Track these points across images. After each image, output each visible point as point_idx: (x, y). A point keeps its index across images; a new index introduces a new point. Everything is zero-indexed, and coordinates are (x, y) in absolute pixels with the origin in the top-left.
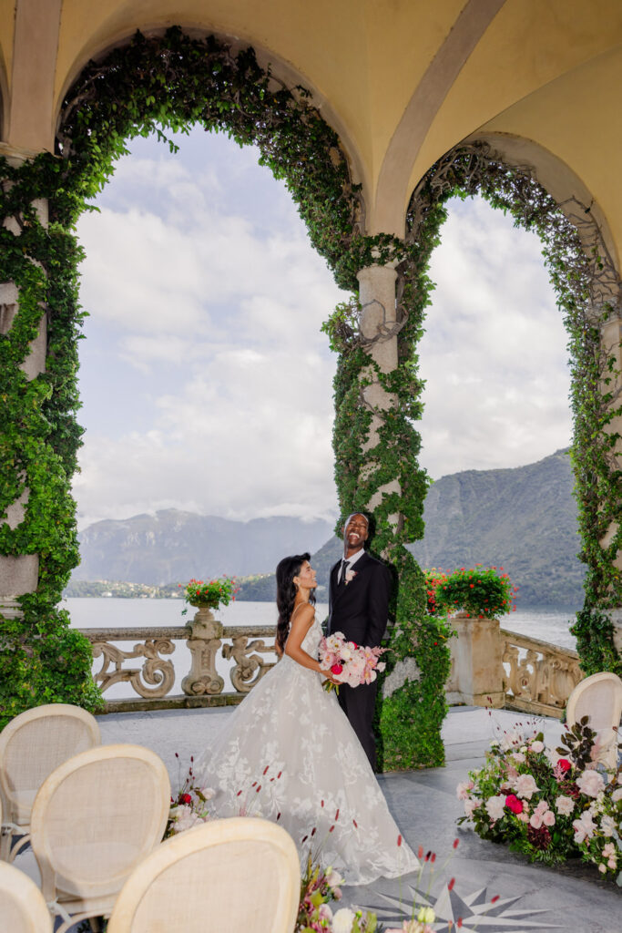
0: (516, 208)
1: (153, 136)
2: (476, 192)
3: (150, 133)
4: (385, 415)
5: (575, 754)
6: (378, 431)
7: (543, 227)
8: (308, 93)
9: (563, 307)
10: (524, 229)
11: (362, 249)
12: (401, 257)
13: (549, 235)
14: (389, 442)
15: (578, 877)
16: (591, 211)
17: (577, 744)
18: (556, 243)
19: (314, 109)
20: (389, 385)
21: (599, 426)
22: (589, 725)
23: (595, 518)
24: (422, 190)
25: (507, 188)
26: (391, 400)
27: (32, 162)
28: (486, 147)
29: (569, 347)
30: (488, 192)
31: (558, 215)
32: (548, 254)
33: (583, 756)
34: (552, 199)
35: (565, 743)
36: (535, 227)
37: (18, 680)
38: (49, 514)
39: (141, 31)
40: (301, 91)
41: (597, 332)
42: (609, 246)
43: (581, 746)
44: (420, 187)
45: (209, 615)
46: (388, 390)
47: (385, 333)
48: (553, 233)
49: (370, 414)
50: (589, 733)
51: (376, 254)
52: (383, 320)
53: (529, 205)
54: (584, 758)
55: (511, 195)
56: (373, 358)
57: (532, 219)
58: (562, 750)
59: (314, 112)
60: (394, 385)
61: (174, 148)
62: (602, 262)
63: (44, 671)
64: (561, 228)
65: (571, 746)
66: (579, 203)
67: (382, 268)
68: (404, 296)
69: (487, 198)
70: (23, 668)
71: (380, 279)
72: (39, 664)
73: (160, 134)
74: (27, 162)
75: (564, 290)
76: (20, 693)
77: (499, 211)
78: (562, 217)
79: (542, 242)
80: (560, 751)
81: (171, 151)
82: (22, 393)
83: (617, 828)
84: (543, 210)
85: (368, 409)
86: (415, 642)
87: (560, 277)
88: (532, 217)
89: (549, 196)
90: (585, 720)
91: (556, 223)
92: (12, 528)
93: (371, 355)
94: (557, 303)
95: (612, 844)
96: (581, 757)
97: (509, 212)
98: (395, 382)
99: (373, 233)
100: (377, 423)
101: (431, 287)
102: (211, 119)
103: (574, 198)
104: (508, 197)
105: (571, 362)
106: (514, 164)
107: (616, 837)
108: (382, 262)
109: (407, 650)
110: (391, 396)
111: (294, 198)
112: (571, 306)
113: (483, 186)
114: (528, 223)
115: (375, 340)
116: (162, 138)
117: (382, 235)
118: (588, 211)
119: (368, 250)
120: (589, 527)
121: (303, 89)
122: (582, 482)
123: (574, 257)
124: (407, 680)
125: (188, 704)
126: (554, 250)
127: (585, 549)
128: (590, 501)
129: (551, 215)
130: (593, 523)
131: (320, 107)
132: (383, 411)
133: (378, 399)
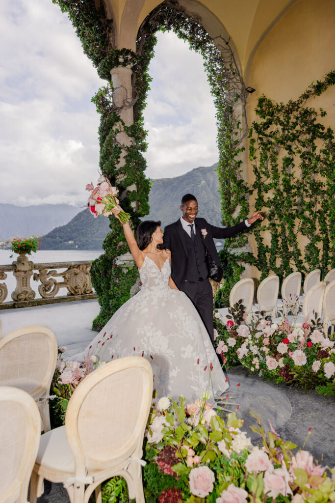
0: (191, 39)
2: (170, 29)
4: (128, 149)
5: (235, 318)
6: (124, 158)
7: (203, 50)
9: (214, 94)
10: (195, 51)
11: (114, 57)
12: (134, 63)
13: (207, 55)
14: (130, 163)
15: (239, 375)
16: (229, 44)
17: (236, 313)
18: (210, 59)
20: (130, 133)
21: (232, 157)
22: (242, 304)
23: (229, 203)
24: (144, 26)
25: (186, 28)
26: (131, 141)
28: (177, 4)
29: (216, 115)
30: (177, 29)
31: (212, 45)
32: (207, 65)
33: (240, 318)
34: (208, 36)
35: (230, 313)
36: (200, 50)
41: (231, 108)
42: (237, 63)
43: (238, 313)
44: (144, 24)
45: (26, 258)
46: (129, 136)
47: (127, 104)
48: (209, 54)
49: (120, 148)
50: (242, 307)
51: (121, 60)
52: (126, 96)
53: (197, 38)
54: (240, 319)
55: (188, 32)
56: (121, 118)
57: (199, 46)
58: (229, 316)
60: (132, 133)
62: (234, 71)
64: (213, 52)
65: (233, 314)
66: (223, 39)
67: (125, 68)
68: (136, 84)
69: (176, 32)
71: (123, 74)
75: (214, 85)
77: (182, 40)
78: (213, 46)
79: (204, 58)
80: (228, 317)
83: (259, 350)
84: (204, 41)
85: (119, 146)
87: (213, 78)
88: (199, 45)
89: (207, 34)
90: (241, 301)
91: (210, 48)
93: (119, 116)
94: (211, 92)
95: (257, 358)
96: (238, 319)
97: (187, 41)
98: (133, 131)
99: (120, 48)
100: (124, 153)
101: (150, 80)
103: (220, 36)
104: (187, 33)
105: (218, 124)
106: (191, 15)
107: (259, 354)
108: (124, 64)
110: (131, 139)
111: (73, 24)
112: (218, 94)
113: (174, 26)
114: (197, 48)
115: (122, 108)
117: (124, 49)
118: (227, 43)
119: (117, 58)
120: (226, 208)
122: (223, 185)
123: (219, 68)
125: (16, 306)
126: (209, 63)
127: (224, 219)
128: (227, 195)
129: (208, 45)
130: (229, 206)
132: (127, 147)
133: (124, 140)
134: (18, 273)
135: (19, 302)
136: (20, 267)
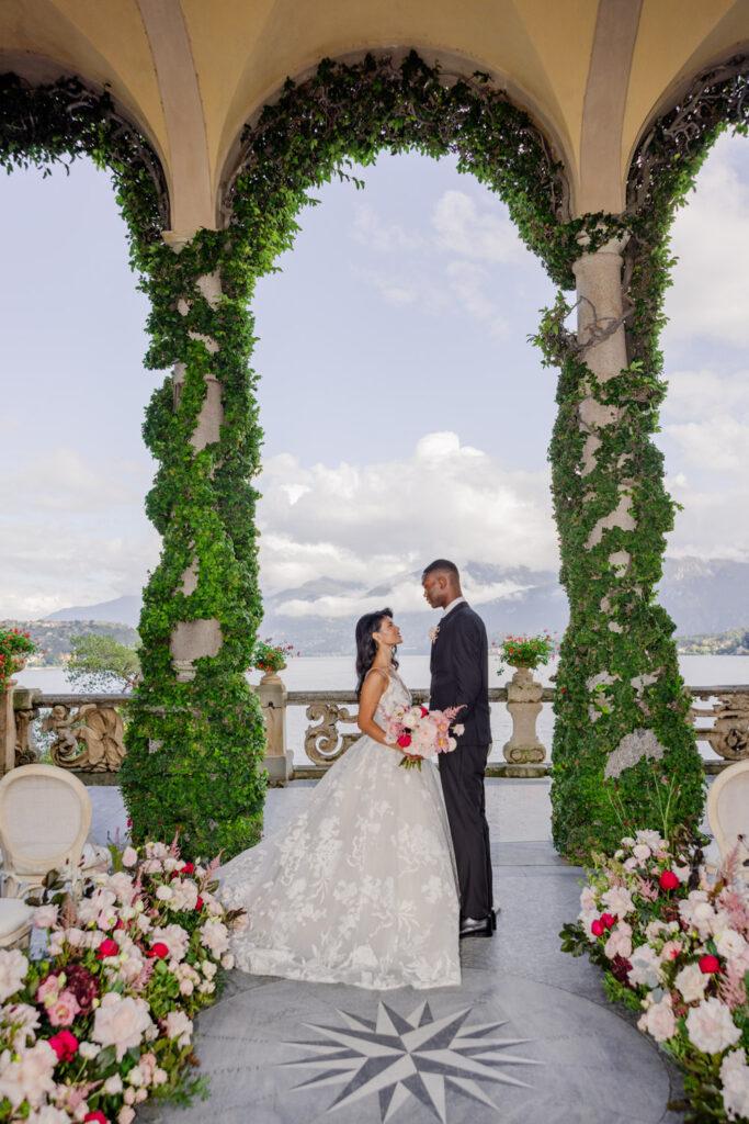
1: (335, 178)
3: (332, 175)
4: (602, 433)
6: (595, 454)
8: (486, 77)
11: (565, 238)
12: (620, 236)
14: (608, 465)
19: (501, 92)
20: (604, 397)
24: (652, 143)
26: (612, 414)
27: (191, 242)
37: (189, 739)
38: (216, 581)
39: (291, 78)
40: (480, 77)
44: (648, 141)
46: (606, 403)
47: (599, 334)
49: (584, 435)
51: (585, 241)
52: (593, 319)
56: (588, 367)
59: (502, 96)
60: (612, 396)
61: (360, 184)
63: (213, 732)
67: (596, 256)
68: (632, 283)
70: (192, 729)
71: (602, 266)
72: (206, 727)
73: (341, 174)
74: (188, 243)
76: (191, 753)
81: (358, 187)
82: (189, 465)
85: (582, 428)
86: (646, 710)
92: (185, 596)
93: (586, 364)
98: (612, 392)
99: (579, 215)
100: (594, 443)
101: (671, 263)
102: (398, 139)
108: (592, 248)
109: (635, 720)
110: (612, 409)
115: (590, 343)
116: (344, 178)
117: (588, 215)
119: (572, 240)
121: (481, 74)
124: (645, 756)
125: (507, 773)
131: (505, 87)
132: (599, 428)
133: (597, 414)
134: (511, 706)
135: (515, 765)
136: (514, 694)
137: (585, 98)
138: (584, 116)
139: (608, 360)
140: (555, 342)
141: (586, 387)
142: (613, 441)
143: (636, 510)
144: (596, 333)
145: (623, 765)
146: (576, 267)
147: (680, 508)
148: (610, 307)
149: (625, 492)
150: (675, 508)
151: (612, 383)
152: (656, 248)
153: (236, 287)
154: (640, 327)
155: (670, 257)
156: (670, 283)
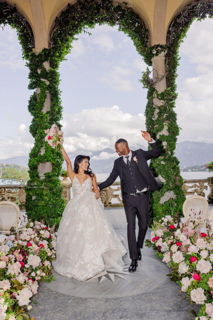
1: (83, 32)
4: (159, 108)
6: (157, 114)
8: (126, 4)
11: (149, 52)
12: (165, 51)
14: (161, 117)
19: (131, 8)
20: (160, 98)
24: (174, 24)
26: (162, 102)
27: (41, 52)
37: (44, 196)
38: (50, 151)
39: (69, 3)
40: (125, 4)
44: (172, 24)
49: (155, 108)
51: (155, 52)
52: (157, 75)
56: (156, 89)
59: (131, 9)
60: (162, 97)
61: (90, 34)
63: (50, 194)
67: (158, 57)
68: (168, 65)
70: (44, 193)
71: (160, 59)
72: (48, 192)
74: (40, 52)
76: (44, 199)
81: (89, 35)
82: (42, 118)
85: (154, 106)
86: (171, 185)
92: (42, 155)
93: (155, 88)
98: (162, 96)
99: (153, 45)
100: (157, 111)
102: (101, 21)
108: (157, 55)
109: (168, 188)
110: (162, 101)
115: (156, 82)
116: (85, 32)
117: (155, 45)
119: (151, 52)
121: (125, 3)
124: (171, 198)
131: (132, 7)
132: (159, 106)
133: (158, 103)
137: (154, 11)
138: (154, 17)
139: (161, 87)
140: (147, 81)
141: (155, 95)
142: (163, 110)
143: (169, 130)
144: (158, 79)
145: (165, 201)
146: (152, 60)
147: (181, 129)
148: (162, 72)
149: (166, 125)
150: (179, 129)
151: (162, 93)
152: (175, 55)
153: (54, 65)
154: (170, 78)
155: (178, 57)
156: (179, 65)
